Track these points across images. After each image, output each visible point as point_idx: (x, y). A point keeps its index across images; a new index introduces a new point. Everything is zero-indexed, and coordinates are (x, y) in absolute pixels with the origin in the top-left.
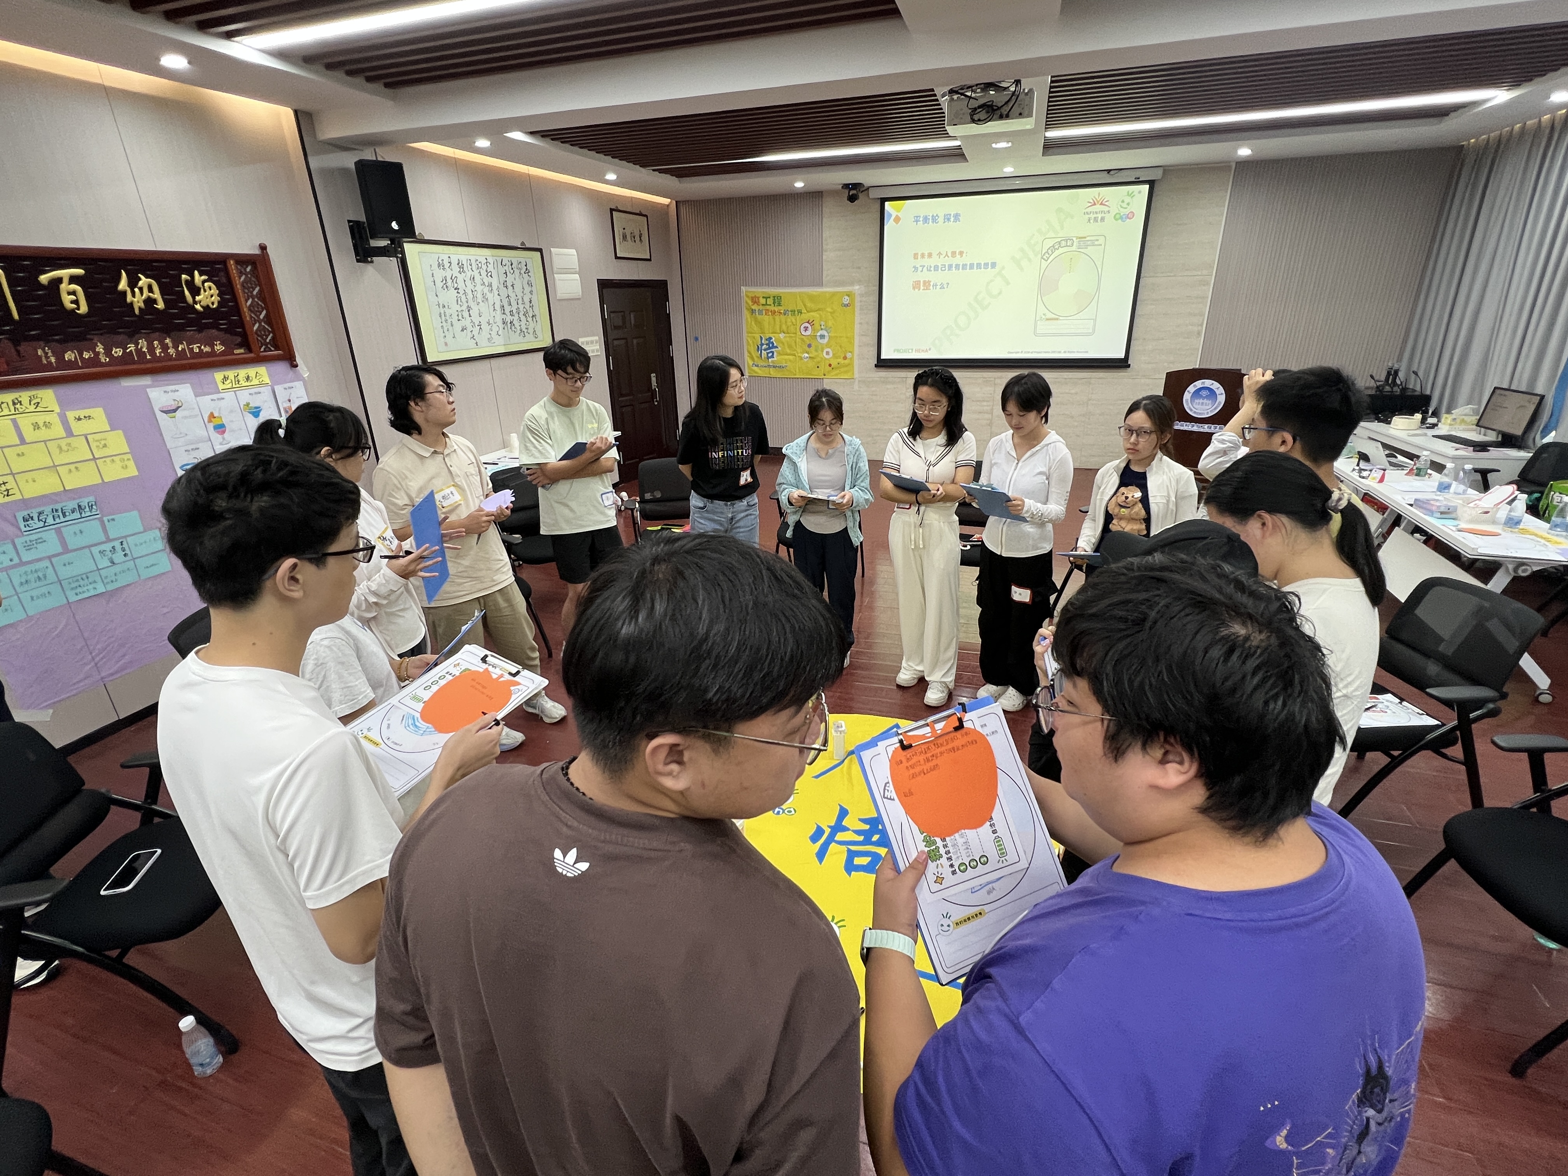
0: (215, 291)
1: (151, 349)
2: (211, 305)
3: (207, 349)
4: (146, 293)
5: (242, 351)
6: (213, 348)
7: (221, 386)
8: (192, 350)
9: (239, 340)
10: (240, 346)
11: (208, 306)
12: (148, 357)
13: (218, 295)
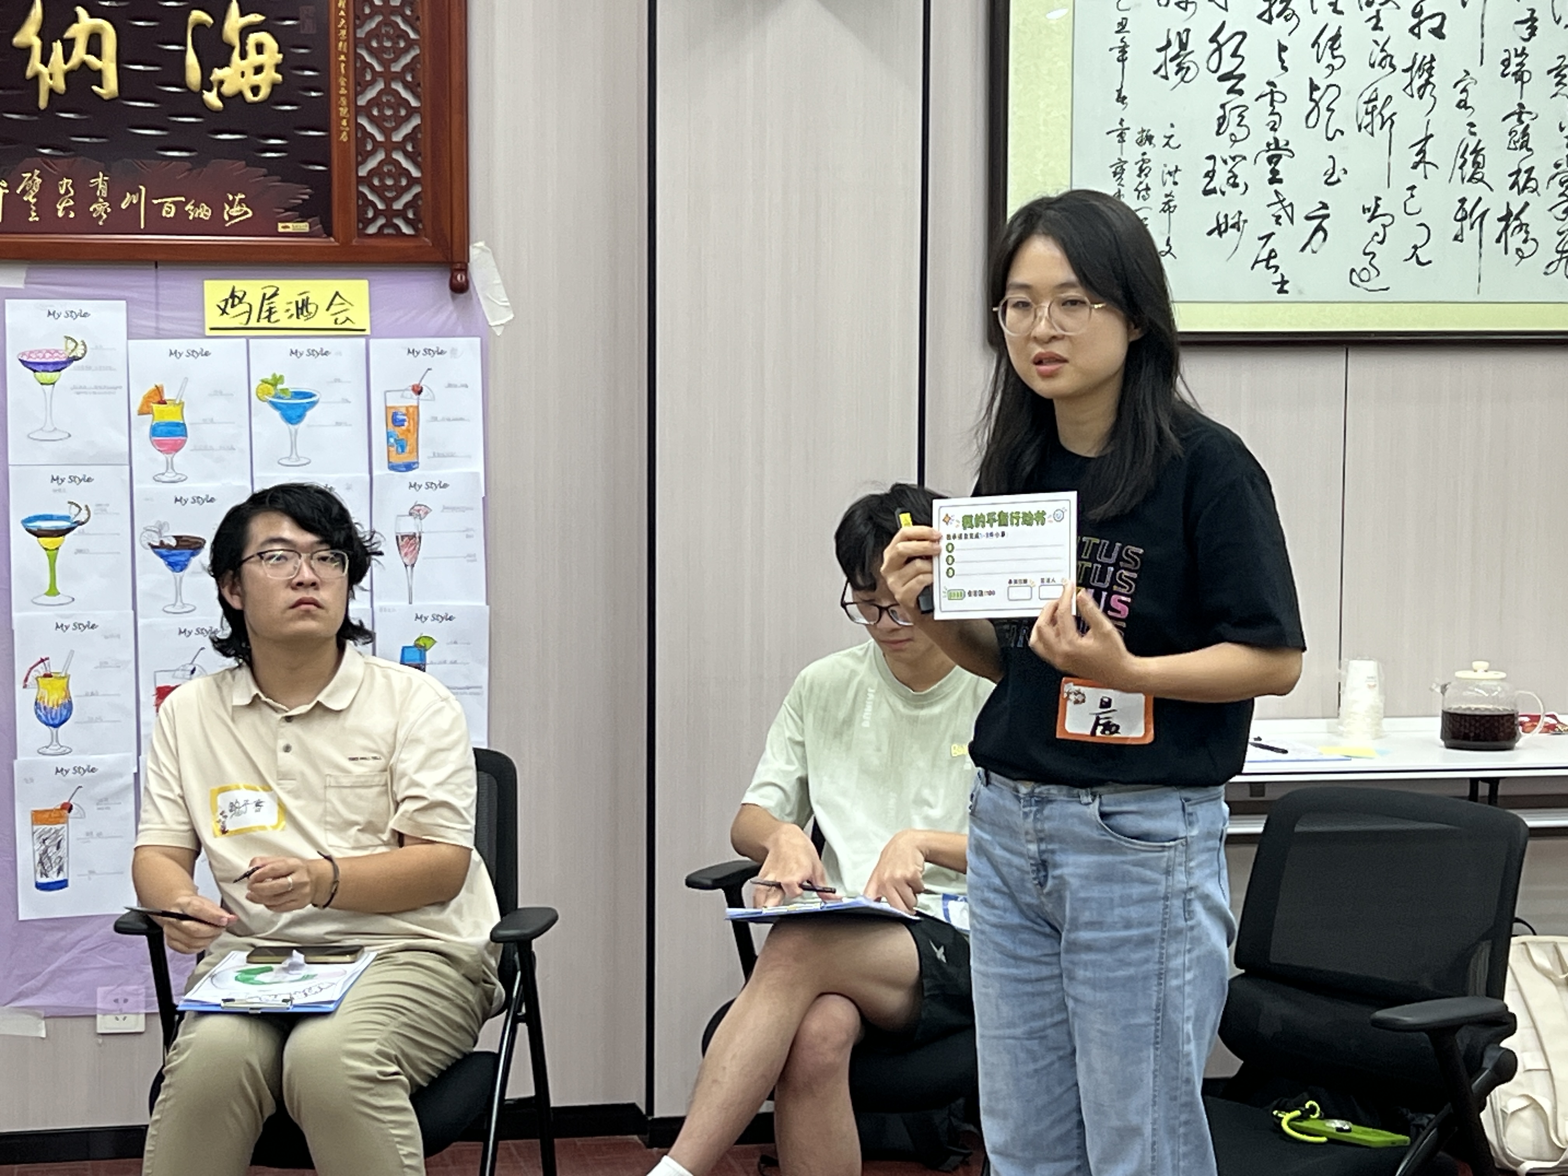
0: (272, 55)
1: (49, 196)
2: (249, 96)
3: (204, 212)
4: (79, 53)
5: (304, 227)
6: (217, 212)
7: (213, 317)
8: (154, 211)
9: (304, 194)
10: (302, 213)
11: (240, 94)
12: (33, 218)
13: (278, 68)
